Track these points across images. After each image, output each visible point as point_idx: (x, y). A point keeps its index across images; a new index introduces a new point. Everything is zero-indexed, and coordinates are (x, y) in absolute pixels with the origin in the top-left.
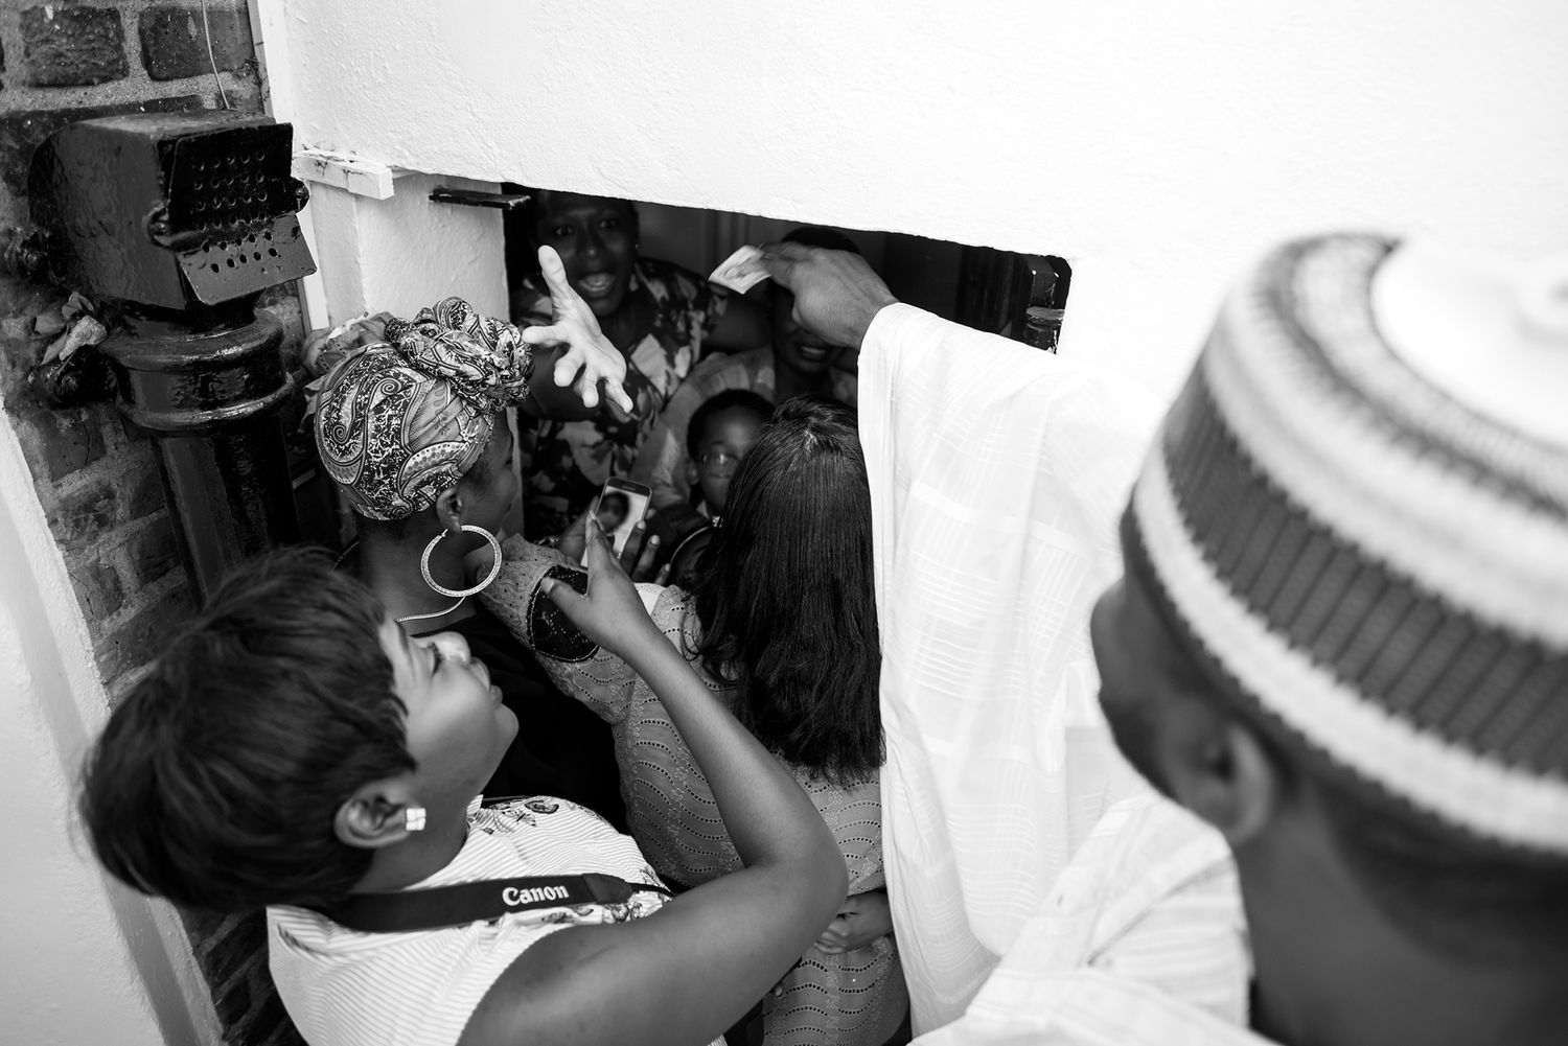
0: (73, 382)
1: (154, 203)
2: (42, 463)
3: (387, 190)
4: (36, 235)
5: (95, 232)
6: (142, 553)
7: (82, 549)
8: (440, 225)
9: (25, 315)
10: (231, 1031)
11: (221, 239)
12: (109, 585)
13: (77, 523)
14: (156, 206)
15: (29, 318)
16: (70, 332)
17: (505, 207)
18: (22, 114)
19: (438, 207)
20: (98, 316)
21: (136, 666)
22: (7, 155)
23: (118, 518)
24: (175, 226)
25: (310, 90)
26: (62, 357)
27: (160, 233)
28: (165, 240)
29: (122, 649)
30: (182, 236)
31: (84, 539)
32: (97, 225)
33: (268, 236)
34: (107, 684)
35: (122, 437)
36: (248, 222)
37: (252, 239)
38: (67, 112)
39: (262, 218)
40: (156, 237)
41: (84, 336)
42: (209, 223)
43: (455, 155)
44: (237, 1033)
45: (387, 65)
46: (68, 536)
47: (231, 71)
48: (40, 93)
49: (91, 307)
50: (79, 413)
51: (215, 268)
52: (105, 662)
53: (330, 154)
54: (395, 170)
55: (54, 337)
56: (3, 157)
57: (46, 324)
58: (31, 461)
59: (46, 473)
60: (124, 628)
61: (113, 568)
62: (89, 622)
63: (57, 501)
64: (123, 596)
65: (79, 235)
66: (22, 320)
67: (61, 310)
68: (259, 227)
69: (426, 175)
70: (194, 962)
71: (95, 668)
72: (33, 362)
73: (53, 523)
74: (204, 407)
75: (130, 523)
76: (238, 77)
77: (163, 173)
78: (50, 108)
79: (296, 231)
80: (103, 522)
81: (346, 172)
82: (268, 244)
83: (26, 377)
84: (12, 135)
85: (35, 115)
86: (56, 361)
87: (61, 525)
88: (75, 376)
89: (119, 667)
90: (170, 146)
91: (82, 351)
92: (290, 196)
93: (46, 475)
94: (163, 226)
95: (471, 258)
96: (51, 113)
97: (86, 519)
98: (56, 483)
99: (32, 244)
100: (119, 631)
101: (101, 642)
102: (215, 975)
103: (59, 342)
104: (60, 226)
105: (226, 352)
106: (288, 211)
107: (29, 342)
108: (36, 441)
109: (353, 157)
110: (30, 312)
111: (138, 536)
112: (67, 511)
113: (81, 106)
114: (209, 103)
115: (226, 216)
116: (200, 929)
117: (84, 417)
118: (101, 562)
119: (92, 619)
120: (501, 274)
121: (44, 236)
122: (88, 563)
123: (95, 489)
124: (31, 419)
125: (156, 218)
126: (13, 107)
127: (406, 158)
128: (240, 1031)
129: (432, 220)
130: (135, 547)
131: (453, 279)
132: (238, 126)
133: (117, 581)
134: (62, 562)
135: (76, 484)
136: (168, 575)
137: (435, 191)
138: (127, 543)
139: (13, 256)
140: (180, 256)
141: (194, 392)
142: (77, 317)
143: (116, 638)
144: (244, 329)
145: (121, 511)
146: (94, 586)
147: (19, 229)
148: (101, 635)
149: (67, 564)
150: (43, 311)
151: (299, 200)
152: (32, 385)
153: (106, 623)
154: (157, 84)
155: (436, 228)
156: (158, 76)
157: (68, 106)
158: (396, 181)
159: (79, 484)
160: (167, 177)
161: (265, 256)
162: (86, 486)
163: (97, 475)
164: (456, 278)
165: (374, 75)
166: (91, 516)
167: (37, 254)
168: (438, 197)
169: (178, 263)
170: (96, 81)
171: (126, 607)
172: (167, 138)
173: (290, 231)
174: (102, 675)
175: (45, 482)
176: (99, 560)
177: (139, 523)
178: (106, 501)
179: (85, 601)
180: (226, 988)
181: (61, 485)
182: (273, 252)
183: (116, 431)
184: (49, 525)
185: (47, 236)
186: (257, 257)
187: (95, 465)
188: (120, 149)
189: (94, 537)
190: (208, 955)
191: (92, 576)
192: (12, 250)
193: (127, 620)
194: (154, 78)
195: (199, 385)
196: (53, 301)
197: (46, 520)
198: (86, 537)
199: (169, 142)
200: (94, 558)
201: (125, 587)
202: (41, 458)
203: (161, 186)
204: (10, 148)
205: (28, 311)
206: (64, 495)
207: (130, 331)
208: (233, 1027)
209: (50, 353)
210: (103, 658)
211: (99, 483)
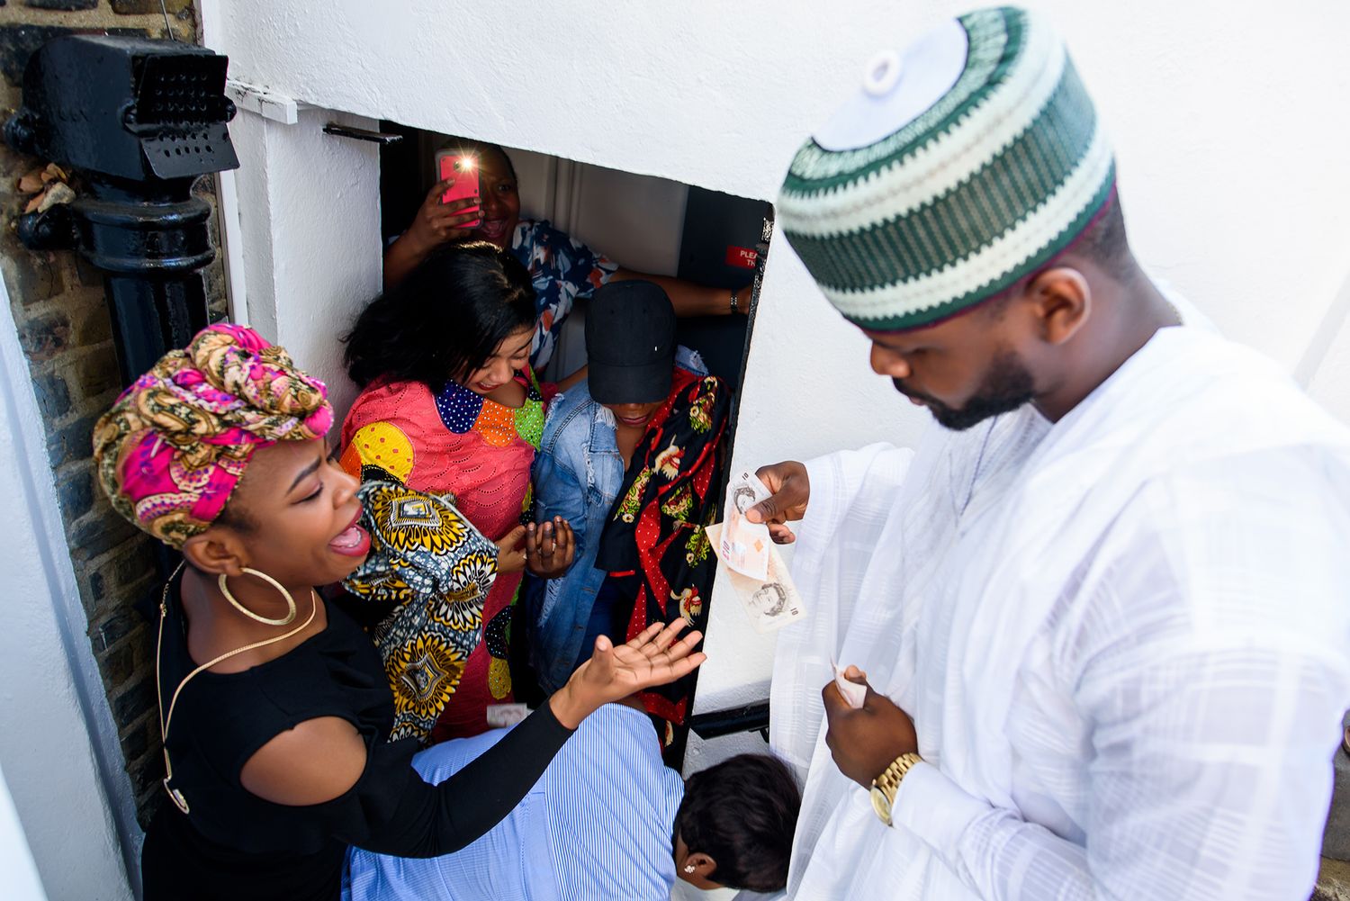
0: (47, 230)
1: (126, 99)
2: (17, 290)
3: (292, 118)
4: (27, 116)
5: (76, 118)
6: (86, 372)
7: (42, 362)
8: (331, 153)
9: (12, 176)
10: (131, 766)
11: (174, 134)
12: (61, 393)
13: (40, 341)
14: (128, 102)
15: (14, 179)
16: (47, 192)
17: (382, 142)
18: (19, 26)
19: (330, 137)
20: (69, 183)
21: (76, 459)
22: (6, 55)
23: (70, 342)
24: (141, 119)
25: (235, 36)
26: (40, 210)
27: (130, 122)
28: (134, 128)
29: (67, 443)
30: (145, 127)
31: (44, 354)
32: (78, 113)
33: (205, 136)
34: (54, 468)
35: (77, 281)
36: (192, 124)
37: (194, 137)
38: (51, 29)
39: (202, 123)
40: (127, 125)
41: (58, 196)
42: (164, 121)
43: (347, 97)
44: (136, 768)
45: (298, 24)
46: (33, 349)
47: (174, 14)
48: (31, 12)
49: (63, 176)
50: (49, 256)
51: (167, 153)
52: (55, 450)
53: (247, 86)
54: (300, 103)
55: (34, 195)
56: (3, 56)
57: (28, 184)
58: (9, 287)
59: (19, 298)
60: (70, 427)
61: (63, 380)
62: (45, 418)
63: (26, 321)
64: (71, 403)
65: (62, 118)
66: (9, 180)
67: (40, 175)
68: (200, 129)
69: (323, 109)
70: (106, 703)
71: (47, 454)
72: (16, 212)
73: (22, 337)
74: (150, 256)
75: (78, 348)
76: (179, 18)
77: (134, 79)
78: (39, 24)
79: (226, 135)
80: (59, 343)
81: (261, 101)
82: (205, 143)
83: (9, 223)
84: (10, 41)
85: (28, 27)
86: (35, 213)
87: (28, 340)
88: (49, 226)
89: (64, 456)
90: (140, 61)
91: (56, 208)
92: (223, 110)
93: (19, 300)
94: (132, 117)
95: (353, 181)
96: (39, 28)
97: (47, 339)
98: (26, 307)
99: (24, 122)
100: (66, 429)
101: (52, 435)
102: (121, 718)
103: (39, 199)
104: (48, 111)
105: (171, 218)
106: (221, 120)
107: (13, 198)
108: (14, 273)
109: (266, 90)
110: (15, 175)
111: (84, 359)
112: (33, 330)
113: (61, 26)
114: (156, 35)
115: (178, 118)
116: (112, 678)
117: (52, 259)
118: (56, 374)
119: (47, 416)
120: (377, 198)
121: (34, 117)
122: (45, 373)
123: (54, 316)
124: (11, 256)
125: (128, 110)
126: (12, 19)
127: (308, 94)
128: (139, 767)
129: (325, 148)
130: (81, 368)
131: (338, 196)
132: (189, 53)
133: (66, 390)
134: (27, 368)
135: (40, 311)
136: (105, 393)
137: (328, 125)
138: (76, 362)
139: (10, 130)
140: (143, 141)
141: (143, 245)
142: (54, 181)
143: (63, 434)
144: (183, 203)
145: (73, 338)
146: (49, 391)
147: (13, 111)
148: (53, 430)
149: (31, 370)
150: (26, 175)
151: (229, 114)
152: (14, 230)
153: (57, 421)
154: (118, 16)
155: (328, 153)
156: (120, 10)
157: (52, 24)
158: (299, 112)
159: (44, 311)
160: (137, 83)
161: (203, 151)
162: (48, 314)
163: (56, 307)
164: (341, 196)
165: (287, 29)
166: (50, 338)
167: (27, 131)
168: (329, 129)
169: (141, 146)
170: (73, 8)
171: (72, 412)
172: (139, 54)
173: (221, 136)
174: (51, 460)
175: (18, 305)
176: (54, 372)
177: (86, 350)
178: (62, 328)
179: (42, 401)
180: (129, 729)
181: (29, 310)
182: (208, 149)
183: (73, 275)
184: (19, 339)
185: (37, 117)
186: (197, 150)
187: (55, 299)
188: (102, 58)
189: (51, 354)
190: (118, 700)
191: (49, 383)
192: (8, 126)
193: (72, 422)
194: (116, 11)
195: (148, 239)
196: (34, 168)
197: (17, 334)
198: (45, 352)
199: (140, 57)
200: (50, 369)
201: (72, 396)
202: (16, 286)
203: (132, 89)
204: (8, 50)
205: (14, 174)
206: (32, 317)
207: (94, 195)
208: (133, 763)
209: (31, 207)
210: (53, 447)
211: (58, 313)
